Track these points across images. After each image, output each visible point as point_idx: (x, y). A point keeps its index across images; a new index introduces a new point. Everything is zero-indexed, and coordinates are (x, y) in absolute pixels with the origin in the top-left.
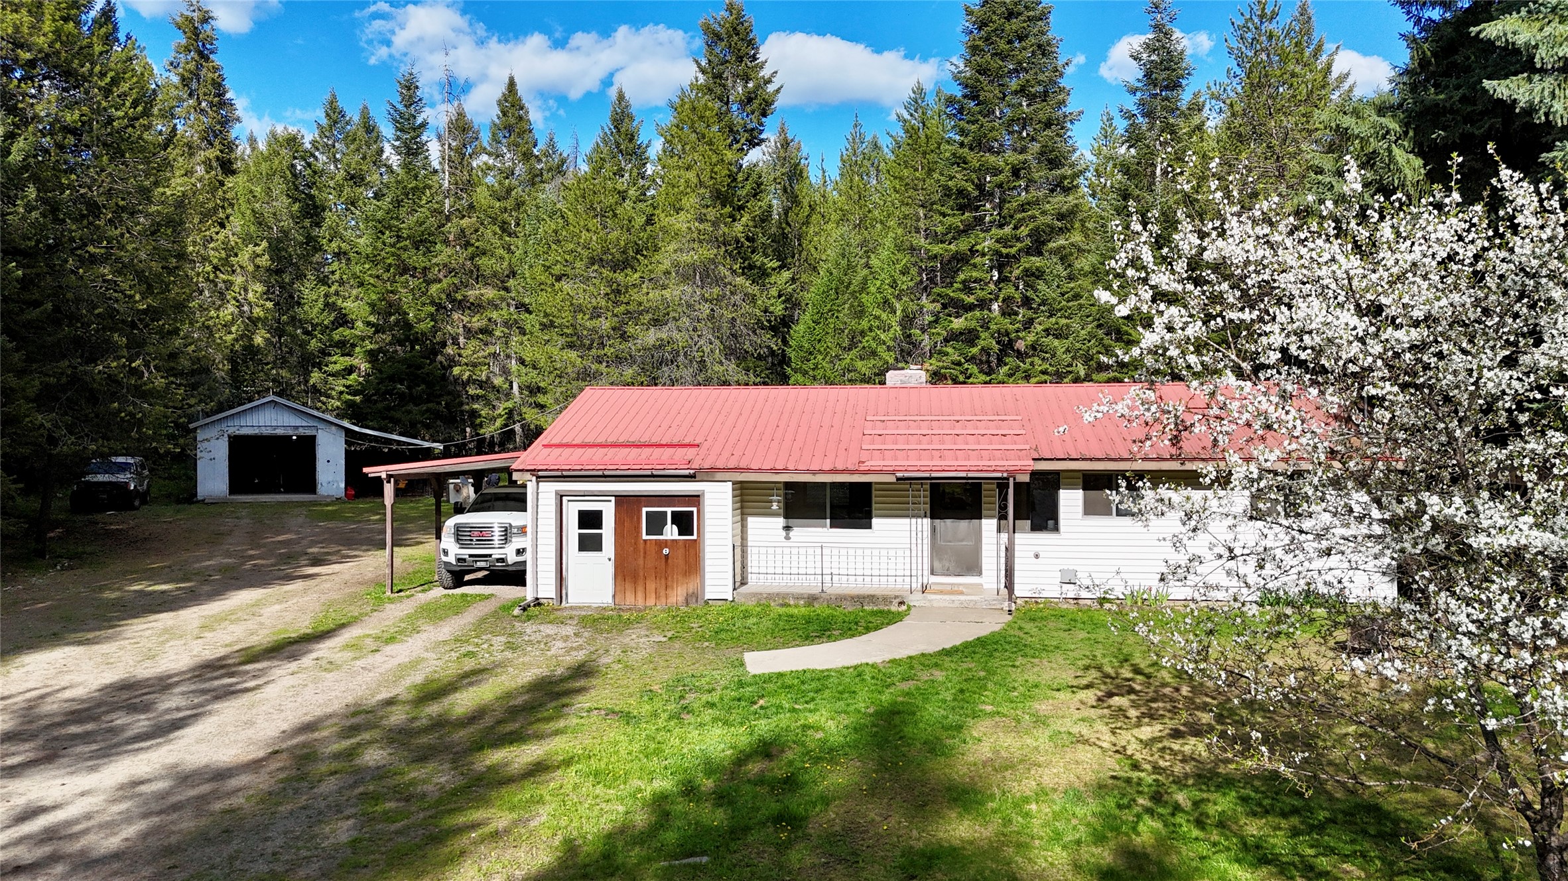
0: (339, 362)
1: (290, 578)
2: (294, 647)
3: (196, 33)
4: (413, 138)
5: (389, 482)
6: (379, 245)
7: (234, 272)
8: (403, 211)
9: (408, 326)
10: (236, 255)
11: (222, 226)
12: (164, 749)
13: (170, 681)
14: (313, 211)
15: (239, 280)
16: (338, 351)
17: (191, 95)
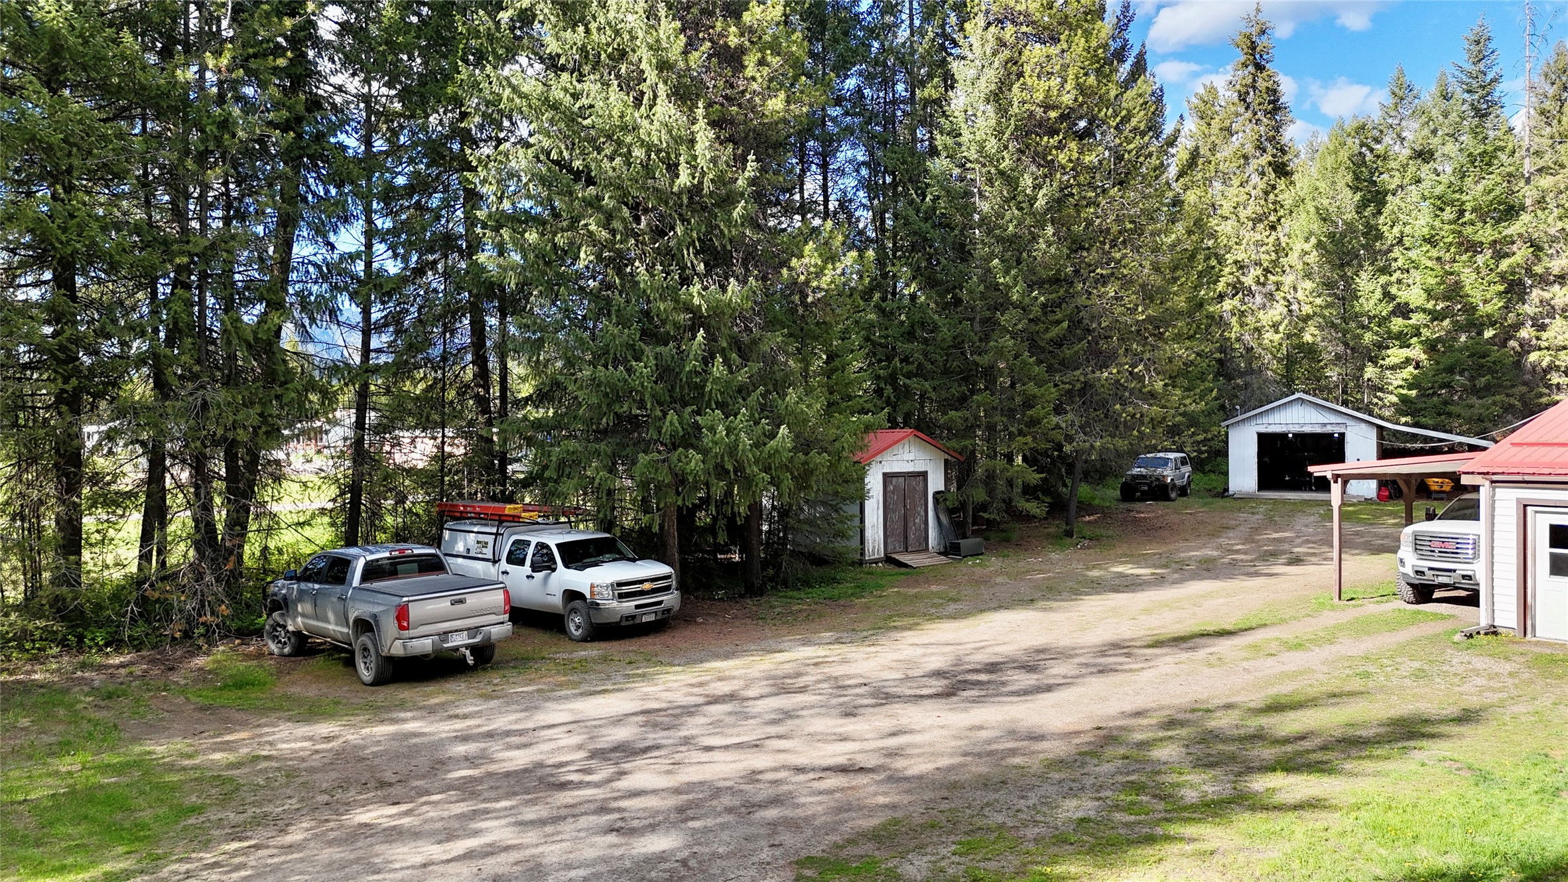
0: (1396, 355)
1: (1257, 574)
2: (1197, 640)
3: (1253, 46)
4: (1483, 97)
5: (1336, 482)
6: (1437, 224)
7: (1284, 272)
8: (1468, 181)
9: (1470, 309)
10: (1287, 255)
11: (1273, 228)
12: (1023, 706)
13: (1077, 652)
14: (1374, 197)
15: (1288, 280)
16: (1397, 343)
17: (1247, 108)
